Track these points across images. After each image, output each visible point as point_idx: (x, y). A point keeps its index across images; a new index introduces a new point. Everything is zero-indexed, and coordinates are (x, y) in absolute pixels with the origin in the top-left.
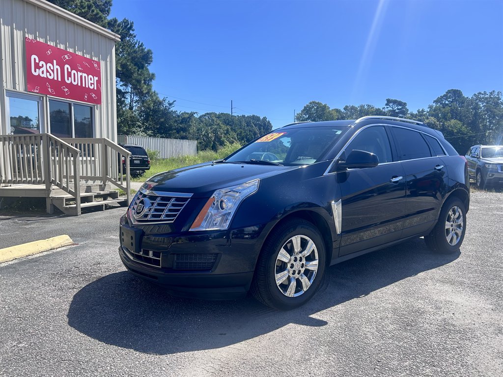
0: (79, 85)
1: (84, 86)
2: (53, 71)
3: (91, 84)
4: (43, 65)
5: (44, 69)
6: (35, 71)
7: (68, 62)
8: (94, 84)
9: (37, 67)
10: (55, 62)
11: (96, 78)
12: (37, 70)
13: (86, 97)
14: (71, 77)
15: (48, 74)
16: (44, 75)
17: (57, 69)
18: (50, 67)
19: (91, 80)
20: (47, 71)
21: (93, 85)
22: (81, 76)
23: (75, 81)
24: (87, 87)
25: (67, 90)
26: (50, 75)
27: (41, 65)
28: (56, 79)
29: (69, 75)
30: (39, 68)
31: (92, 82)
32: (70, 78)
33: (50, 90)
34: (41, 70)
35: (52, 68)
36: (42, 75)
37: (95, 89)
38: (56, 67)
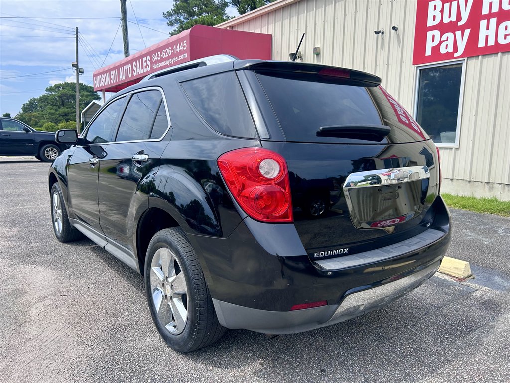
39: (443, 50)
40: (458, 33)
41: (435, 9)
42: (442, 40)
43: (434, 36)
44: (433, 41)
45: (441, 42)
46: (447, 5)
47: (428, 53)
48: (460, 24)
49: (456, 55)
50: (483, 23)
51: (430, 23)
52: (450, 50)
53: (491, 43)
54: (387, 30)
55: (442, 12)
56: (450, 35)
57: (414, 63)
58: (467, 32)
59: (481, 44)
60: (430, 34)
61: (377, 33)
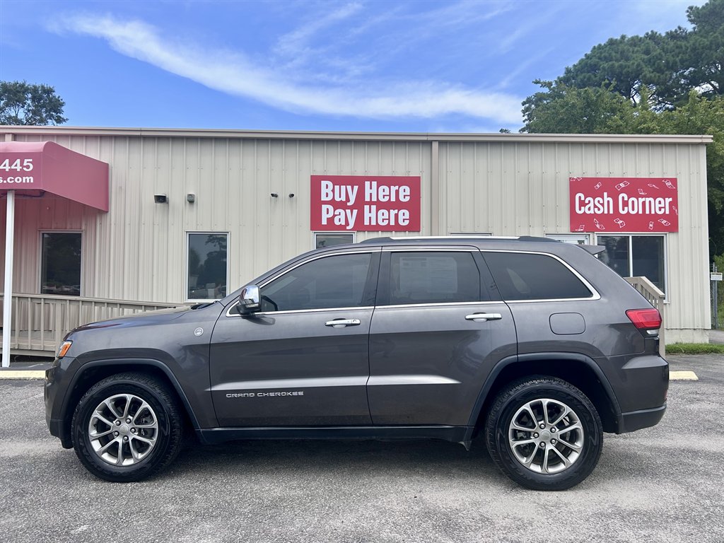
0: (641, 212)
1: (647, 212)
2: (603, 205)
3: (660, 209)
4: (589, 202)
5: (591, 205)
6: (580, 209)
7: (623, 191)
8: (665, 207)
9: (582, 204)
10: (605, 194)
11: (669, 200)
12: (583, 208)
13: (651, 225)
14: (628, 206)
15: (596, 209)
16: (592, 212)
17: (608, 202)
18: (599, 202)
19: (660, 203)
20: (595, 206)
21: (663, 210)
22: (644, 203)
23: (633, 210)
24: (653, 212)
25: (621, 222)
26: (599, 209)
27: (587, 202)
28: (606, 212)
29: (625, 204)
30: (585, 205)
31: (662, 205)
32: (626, 208)
33: (598, 226)
34: (587, 207)
35: (601, 202)
36: (588, 212)
37: (667, 212)
38: (606, 199)
39: (337, 223)
40: (348, 211)
41: (327, 187)
42: (336, 214)
43: (328, 209)
44: (328, 213)
45: (334, 216)
46: (337, 187)
47: (324, 222)
48: (349, 204)
49: (348, 228)
50: (367, 207)
51: (324, 198)
52: (343, 223)
53: (374, 223)
54: (283, 195)
55: (333, 191)
56: (342, 211)
57: (312, 229)
58: (355, 212)
59: (367, 223)
60: (324, 207)
61: (273, 195)
